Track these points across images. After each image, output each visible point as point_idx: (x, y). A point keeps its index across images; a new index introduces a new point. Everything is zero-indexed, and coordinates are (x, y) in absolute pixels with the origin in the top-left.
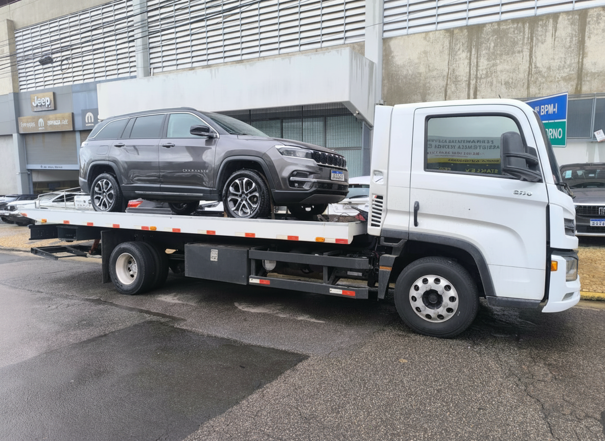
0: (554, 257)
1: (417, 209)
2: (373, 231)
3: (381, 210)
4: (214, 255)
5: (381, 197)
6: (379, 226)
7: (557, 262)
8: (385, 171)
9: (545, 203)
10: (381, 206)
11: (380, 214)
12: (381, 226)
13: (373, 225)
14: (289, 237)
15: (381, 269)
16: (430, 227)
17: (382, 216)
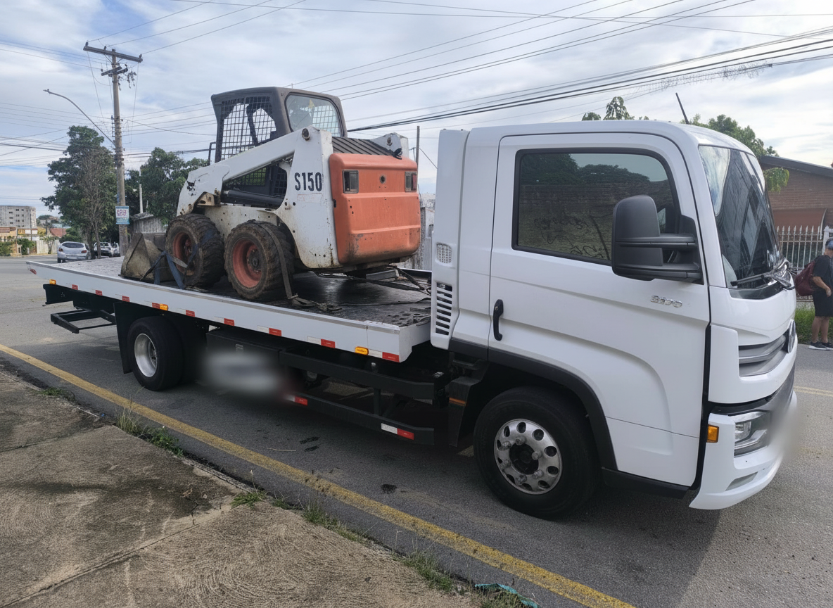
0: (714, 419)
1: (499, 308)
2: (440, 341)
3: (450, 308)
5: (449, 288)
6: (447, 333)
7: (718, 428)
8: (453, 245)
9: (704, 322)
10: (450, 302)
11: (449, 314)
12: (450, 334)
13: (438, 331)
14: (322, 341)
15: (452, 401)
16: (518, 343)
17: (452, 318)
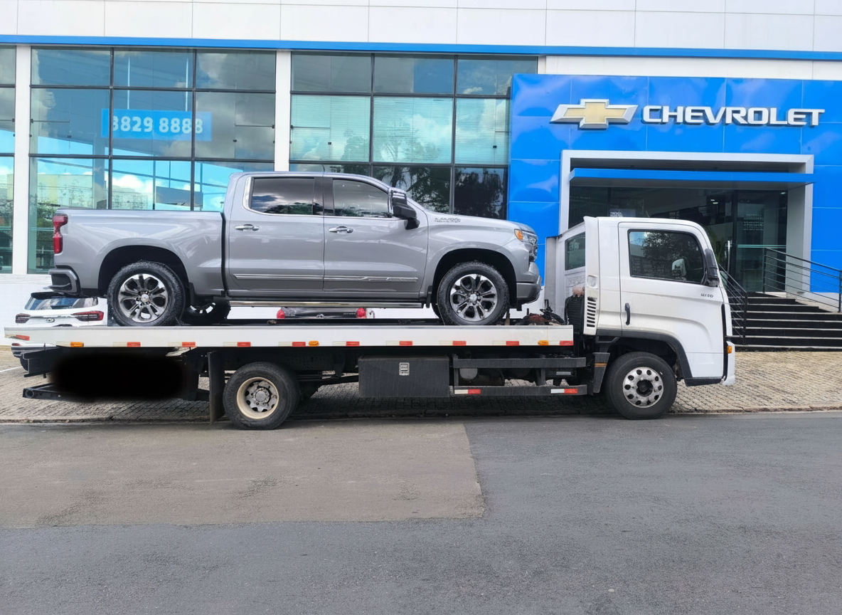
0: (729, 345)
1: (627, 309)
2: (589, 331)
3: (594, 312)
4: (404, 369)
5: (594, 300)
6: (594, 326)
8: (597, 276)
9: (720, 302)
10: (595, 308)
11: (594, 315)
13: (588, 325)
14: (507, 342)
15: (597, 365)
16: (638, 325)
17: (596, 317)
